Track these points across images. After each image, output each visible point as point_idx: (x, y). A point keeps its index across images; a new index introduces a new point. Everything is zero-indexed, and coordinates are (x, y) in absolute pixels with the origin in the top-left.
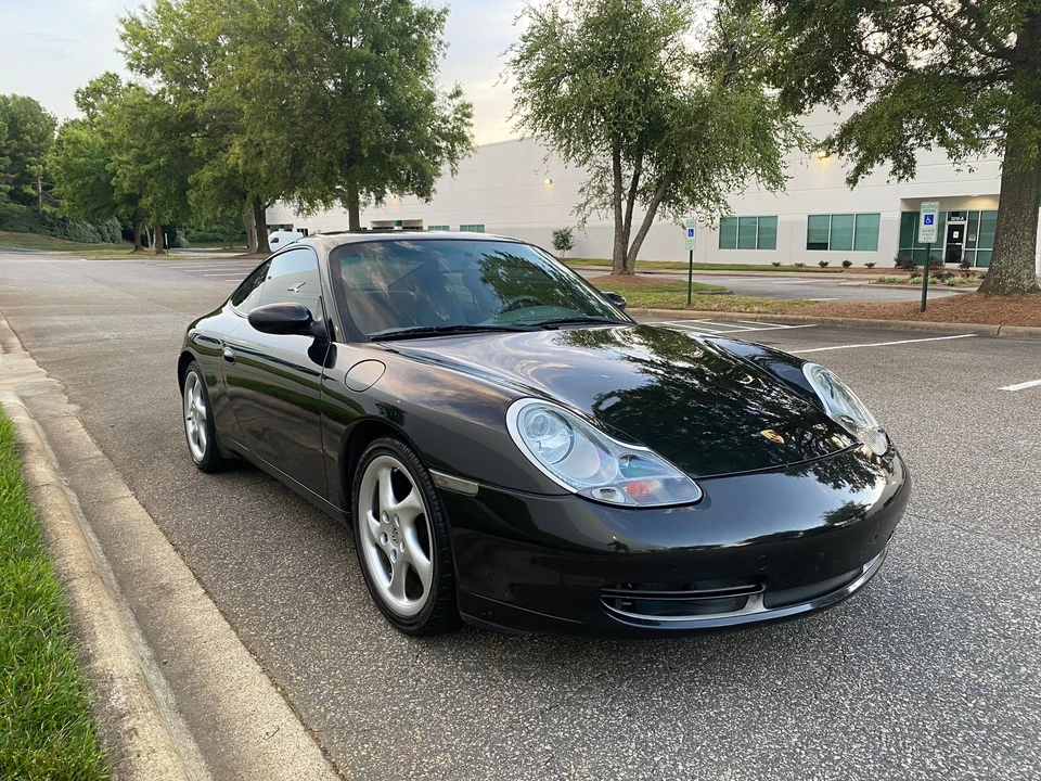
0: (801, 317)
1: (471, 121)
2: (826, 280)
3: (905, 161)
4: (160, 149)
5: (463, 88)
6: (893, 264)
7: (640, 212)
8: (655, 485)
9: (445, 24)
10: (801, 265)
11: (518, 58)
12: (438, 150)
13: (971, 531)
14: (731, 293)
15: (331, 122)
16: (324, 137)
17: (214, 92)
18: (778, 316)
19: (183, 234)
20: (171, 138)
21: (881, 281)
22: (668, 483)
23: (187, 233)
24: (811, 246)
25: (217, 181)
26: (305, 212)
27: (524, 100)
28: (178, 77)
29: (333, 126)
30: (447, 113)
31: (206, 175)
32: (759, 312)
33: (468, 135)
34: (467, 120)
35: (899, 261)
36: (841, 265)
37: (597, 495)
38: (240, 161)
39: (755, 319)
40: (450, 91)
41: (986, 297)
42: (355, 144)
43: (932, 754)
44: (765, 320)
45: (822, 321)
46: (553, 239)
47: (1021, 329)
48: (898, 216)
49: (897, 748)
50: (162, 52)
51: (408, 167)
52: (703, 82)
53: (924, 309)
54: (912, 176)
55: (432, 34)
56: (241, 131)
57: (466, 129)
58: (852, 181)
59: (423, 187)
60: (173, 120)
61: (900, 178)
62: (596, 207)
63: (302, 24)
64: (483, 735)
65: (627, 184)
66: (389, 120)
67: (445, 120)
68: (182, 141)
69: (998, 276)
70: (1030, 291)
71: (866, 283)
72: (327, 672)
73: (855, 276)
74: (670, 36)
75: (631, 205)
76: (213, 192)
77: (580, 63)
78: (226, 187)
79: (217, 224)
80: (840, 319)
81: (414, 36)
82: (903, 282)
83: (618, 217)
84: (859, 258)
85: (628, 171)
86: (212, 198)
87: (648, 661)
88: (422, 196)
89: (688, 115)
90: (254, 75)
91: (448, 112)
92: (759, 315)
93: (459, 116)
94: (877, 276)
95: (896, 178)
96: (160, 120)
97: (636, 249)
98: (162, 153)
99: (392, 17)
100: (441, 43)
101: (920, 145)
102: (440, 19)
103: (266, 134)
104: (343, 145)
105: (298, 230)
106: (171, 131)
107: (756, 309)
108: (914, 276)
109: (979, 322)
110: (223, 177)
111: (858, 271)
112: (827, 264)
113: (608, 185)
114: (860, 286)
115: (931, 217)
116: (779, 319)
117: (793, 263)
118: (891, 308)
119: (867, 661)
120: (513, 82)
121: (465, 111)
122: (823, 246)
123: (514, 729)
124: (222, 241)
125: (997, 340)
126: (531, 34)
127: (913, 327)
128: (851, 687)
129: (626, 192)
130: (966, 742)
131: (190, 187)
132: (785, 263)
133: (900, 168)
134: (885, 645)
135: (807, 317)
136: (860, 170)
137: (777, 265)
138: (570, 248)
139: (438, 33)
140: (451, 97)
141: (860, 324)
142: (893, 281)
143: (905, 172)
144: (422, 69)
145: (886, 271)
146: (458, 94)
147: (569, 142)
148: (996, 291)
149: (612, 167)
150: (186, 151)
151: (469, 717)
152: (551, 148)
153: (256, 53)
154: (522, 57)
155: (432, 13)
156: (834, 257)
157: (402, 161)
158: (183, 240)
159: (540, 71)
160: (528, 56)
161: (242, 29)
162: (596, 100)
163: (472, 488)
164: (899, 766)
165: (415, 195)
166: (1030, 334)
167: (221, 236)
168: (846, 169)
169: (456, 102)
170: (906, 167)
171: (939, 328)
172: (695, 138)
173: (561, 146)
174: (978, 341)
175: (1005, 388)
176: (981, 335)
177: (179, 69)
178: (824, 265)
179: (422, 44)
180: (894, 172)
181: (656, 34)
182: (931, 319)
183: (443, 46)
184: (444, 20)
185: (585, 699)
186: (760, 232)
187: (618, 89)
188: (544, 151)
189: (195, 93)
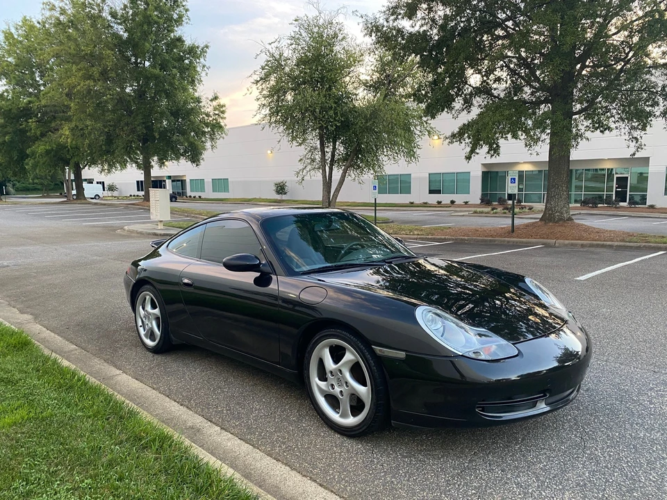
0: (443, 237)
1: (225, 116)
2: (443, 212)
3: (495, 146)
4: (5, 130)
5: (218, 95)
6: (479, 202)
7: (337, 174)
8: (494, 347)
9: (207, 55)
10: (426, 203)
11: (259, 79)
12: (204, 133)
13: (606, 361)
14: (392, 222)
15: (132, 116)
16: (127, 124)
17: (46, 93)
18: (430, 237)
19: (11, 185)
20: (12, 122)
21: (475, 212)
22: (500, 346)
23: (14, 185)
24: (431, 192)
25: (48, 152)
26: (106, 171)
27: (264, 105)
28: (20, 83)
29: (134, 118)
30: (208, 110)
31: (40, 148)
32: (418, 235)
33: (222, 124)
34: (222, 115)
35: (482, 200)
36: (449, 202)
37: (473, 356)
38: (69, 140)
39: (416, 239)
40: (211, 97)
41: (545, 224)
42: (149, 128)
43: (651, 474)
44: (422, 239)
45: (456, 239)
46: (275, 188)
47: (567, 242)
48: (480, 174)
49: (634, 473)
50: (7, 66)
51: (186, 144)
52: (370, 96)
53: (513, 231)
54: (498, 154)
55: (198, 61)
56: (68, 119)
57: (221, 121)
58: (468, 158)
59: (194, 156)
60: (14, 111)
61: (492, 156)
62: (310, 170)
63: (113, 52)
64: (436, 489)
65: (328, 156)
66: (172, 114)
67: (208, 115)
68: (21, 125)
69: (550, 212)
70: (568, 220)
71: (467, 213)
72: (329, 465)
73: (458, 209)
74: (352, 69)
75: (331, 169)
76: (45, 159)
77: (297, 84)
78: (54, 156)
79: (38, 178)
80: (466, 238)
81: (187, 61)
82: (488, 213)
83: (324, 176)
84: (459, 199)
85: (329, 150)
86: (44, 164)
87: (493, 443)
88: (194, 162)
89: (366, 116)
90: (79, 85)
91: (210, 110)
92: (419, 236)
93: (217, 112)
94: (474, 209)
95: (489, 155)
96: (5, 111)
97: (336, 195)
98: (7, 133)
99: (172, 50)
100: (204, 66)
101: (502, 137)
102: (203, 51)
103: (88, 123)
104: (141, 130)
105: (98, 183)
106: (13, 118)
107: (416, 233)
108: (493, 209)
109: (544, 238)
110: (52, 150)
111: (459, 206)
112: (441, 202)
113: (317, 157)
114: (463, 216)
115: (514, 179)
116: (431, 239)
117: (421, 202)
118: (494, 230)
119: (597, 433)
120: (256, 93)
121: (221, 109)
122: (438, 192)
123: (450, 485)
124: (39, 190)
125: (554, 249)
126: (266, 65)
127: (508, 242)
128: (597, 446)
129: (328, 161)
130: (662, 467)
131: (28, 156)
132: (417, 202)
133: (492, 150)
134: (601, 424)
135: (447, 237)
136: (472, 151)
137: (412, 203)
138: (285, 193)
139: (202, 60)
140: (211, 100)
141: (478, 241)
142: (482, 212)
143: (495, 153)
144: (193, 83)
145: (475, 206)
146: (216, 98)
147: (292, 132)
148: (550, 220)
149: (319, 146)
150: (23, 132)
151: (423, 481)
152: (282, 134)
153: (80, 70)
154: (261, 79)
155: (198, 47)
156: (445, 198)
157: (182, 141)
158: (11, 189)
159: (273, 88)
160: (265, 79)
161: (70, 54)
162: (310, 106)
163: (402, 355)
164: (640, 481)
165: (190, 162)
166: (572, 245)
167: (39, 187)
168: (465, 151)
169: (215, 103)
170: (495, 150)
171: (522, 242)
172: (369, 130)
173: (289, 134)
174: (545, 249)
175: (578, 279)
176: (547, 246)
177: (19, 77)
178: (439, 203)
179: (191, 67)
180: (488, 153)
181: (343, 67)
182: (518, 237)
183: (205, 69)
184: (206, 52)
185: (476, 466)
186: (401, 184)
187: (324, 100)
188: (278, 137)
189: (31, 93)
